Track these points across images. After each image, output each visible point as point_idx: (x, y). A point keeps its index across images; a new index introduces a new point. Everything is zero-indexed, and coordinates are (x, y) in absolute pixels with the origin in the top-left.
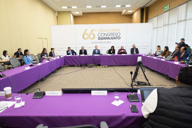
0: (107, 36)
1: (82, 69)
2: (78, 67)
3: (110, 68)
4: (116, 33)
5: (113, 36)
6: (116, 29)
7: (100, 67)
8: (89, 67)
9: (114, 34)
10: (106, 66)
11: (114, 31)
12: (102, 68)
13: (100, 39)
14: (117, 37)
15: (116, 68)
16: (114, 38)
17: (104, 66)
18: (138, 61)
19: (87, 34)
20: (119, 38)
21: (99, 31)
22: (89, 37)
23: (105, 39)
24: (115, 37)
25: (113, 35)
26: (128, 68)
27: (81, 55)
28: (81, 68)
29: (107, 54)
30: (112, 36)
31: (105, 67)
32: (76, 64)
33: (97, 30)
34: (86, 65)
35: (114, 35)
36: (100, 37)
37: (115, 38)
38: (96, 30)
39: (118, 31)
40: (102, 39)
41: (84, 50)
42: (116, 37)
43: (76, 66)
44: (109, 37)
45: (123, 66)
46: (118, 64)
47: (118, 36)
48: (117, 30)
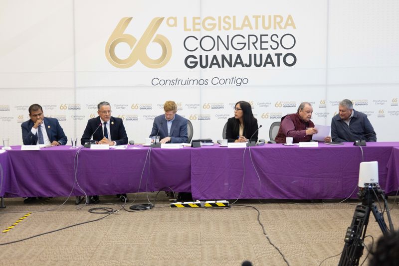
0: (231, 51)
1: (97, 216)
2: (79, 206)
3: (238, 213)
4: (274, 38)
5: (258, 52)
6: (275, 17)
7: (187, 206)
8: (133, 209)
9: (264, 39)
10: (220, 203)
11: (267, 25)
12: (200, 211)
13: (196, 63)
14: (278, 55)
15: (269, 212)
16: (266, 63)
17: (207, 203)
18: (361, 184)
19: (129, 40)
20: (289, 60)
21: (190, 25)
22: (139, 54)
23: (218, 64)
24: (269, 56)
25: (258, 45)
26: (328, 211)
27: (94, 147)
28: (90, 211)
29: (225, 143)
30: (253, 51)
31: (214, 206)
32: (69, 189)
33: (180, 23)
34: (118, 196)
35: (264, 46)
36: (197, 54)
37: (269, 61)
38: (175, 19)
39: (283, 25)
40: (204, 64)
41: (113, 119)
42: (273, 53)
43: (70, 202)
44: (239, 56)
45: (308, 205)
46: (282, 190)
47: (285, 52)
48: (278, 20)
